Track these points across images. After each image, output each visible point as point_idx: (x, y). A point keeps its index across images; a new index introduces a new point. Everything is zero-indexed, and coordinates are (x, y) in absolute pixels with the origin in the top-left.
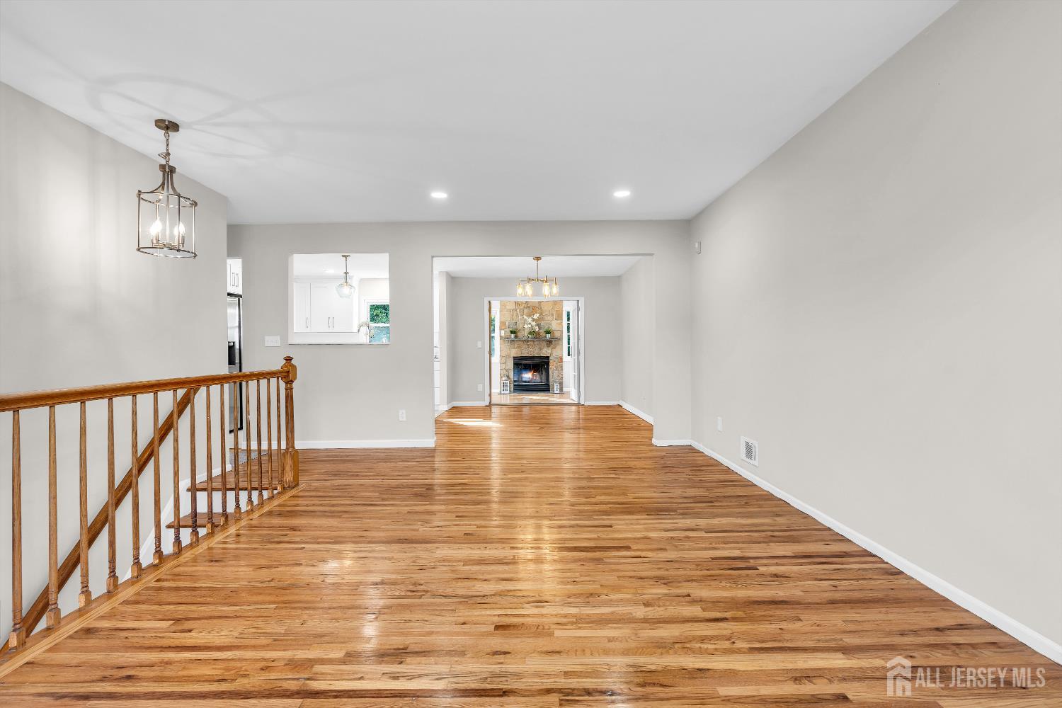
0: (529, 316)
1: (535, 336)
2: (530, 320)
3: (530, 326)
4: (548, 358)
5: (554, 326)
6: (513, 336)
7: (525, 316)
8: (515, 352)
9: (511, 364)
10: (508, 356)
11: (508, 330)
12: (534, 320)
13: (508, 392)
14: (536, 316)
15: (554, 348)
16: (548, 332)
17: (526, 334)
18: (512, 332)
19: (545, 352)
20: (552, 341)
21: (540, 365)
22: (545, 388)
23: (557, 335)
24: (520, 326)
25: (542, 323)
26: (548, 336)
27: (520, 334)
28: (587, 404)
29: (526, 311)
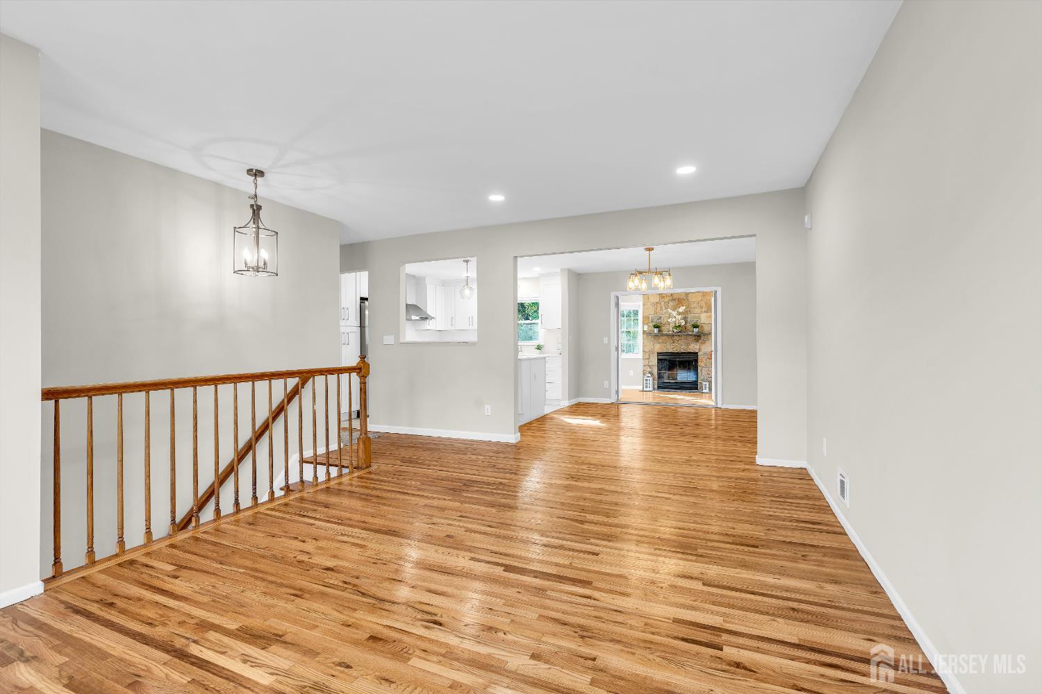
0: (674, 310)
1: (681, 331)
2: (674, 313)
3: (674, 319)
4: (696, 354)
5: (703, 319)
6: (656, 330)
7: (670, 310)
8: (659, 347)
9: (654, 361)
10: (651, 352)
11: (651, 325)
12: (679, 314)
13: (651, 389)
14: (682, 309)
15: (704, 343)
16: (695, 326)
17: (671, 329)
18: (656, 327)
19: (693, 347)
20: (700, 336)
21: (689, 361)
22: (693, 387)
23: (706, 329)
24: (664, 320)
25: (690, 316)
26: (696, 330)
27: (665, 330)
28: (724, 407)
29: (671, 303)
